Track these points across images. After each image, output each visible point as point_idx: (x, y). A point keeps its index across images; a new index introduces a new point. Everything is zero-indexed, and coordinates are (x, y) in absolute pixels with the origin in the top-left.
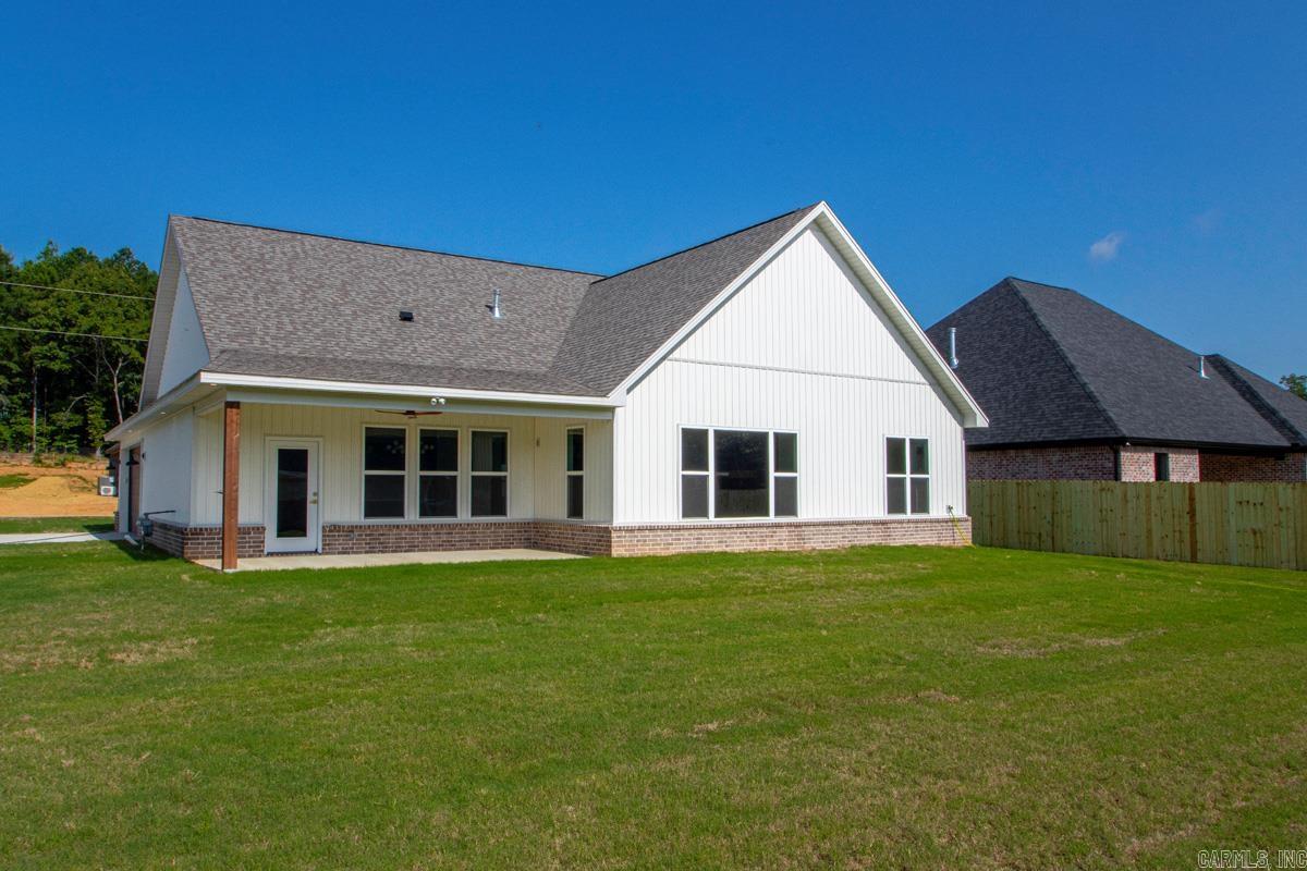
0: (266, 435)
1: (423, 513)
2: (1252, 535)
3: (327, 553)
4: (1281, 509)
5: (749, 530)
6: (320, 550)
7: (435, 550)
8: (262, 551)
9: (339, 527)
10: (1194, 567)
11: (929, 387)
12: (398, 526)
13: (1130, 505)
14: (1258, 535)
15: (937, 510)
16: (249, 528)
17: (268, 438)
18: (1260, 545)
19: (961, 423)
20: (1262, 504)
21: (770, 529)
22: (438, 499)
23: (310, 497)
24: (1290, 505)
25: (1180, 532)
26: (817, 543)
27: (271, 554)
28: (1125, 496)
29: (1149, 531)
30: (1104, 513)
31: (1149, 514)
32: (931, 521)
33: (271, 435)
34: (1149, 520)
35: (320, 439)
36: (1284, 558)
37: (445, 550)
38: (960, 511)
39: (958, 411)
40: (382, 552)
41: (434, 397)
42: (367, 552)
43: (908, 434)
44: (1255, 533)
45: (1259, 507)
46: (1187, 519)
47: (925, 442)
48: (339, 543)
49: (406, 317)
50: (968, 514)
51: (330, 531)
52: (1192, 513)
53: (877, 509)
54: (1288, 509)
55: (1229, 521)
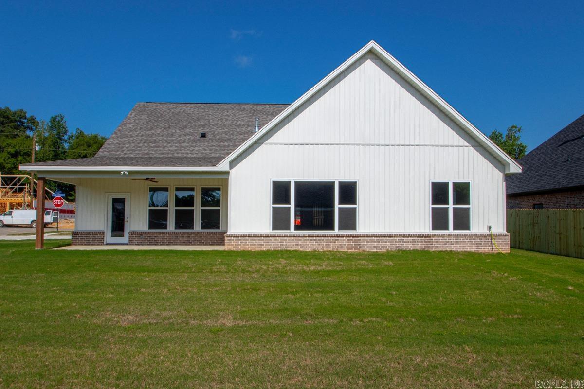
0: (106, 192)
1: (177, 227)
3: (131, 245)
6: (128, 243)
7: (181, 245)
8: (103, 243)
11: (472, 149)
17: (108, 194)
19: (502, 170)
22: (184, 220)
23: (126, 219)
26: (370, 247)
27: (107, 244)
32: (469, 236)
33: (109, 192)
35: (130, 193)
39: (500, 164)
40: (156, 245)
41: (122, 171)
42: (148, 245)
43: (451, 178)
47: (467, 185)
48: (136, 240)
49: (203, 136)
50: (507, 231)
51: (132, 235)
53: (424, 227)
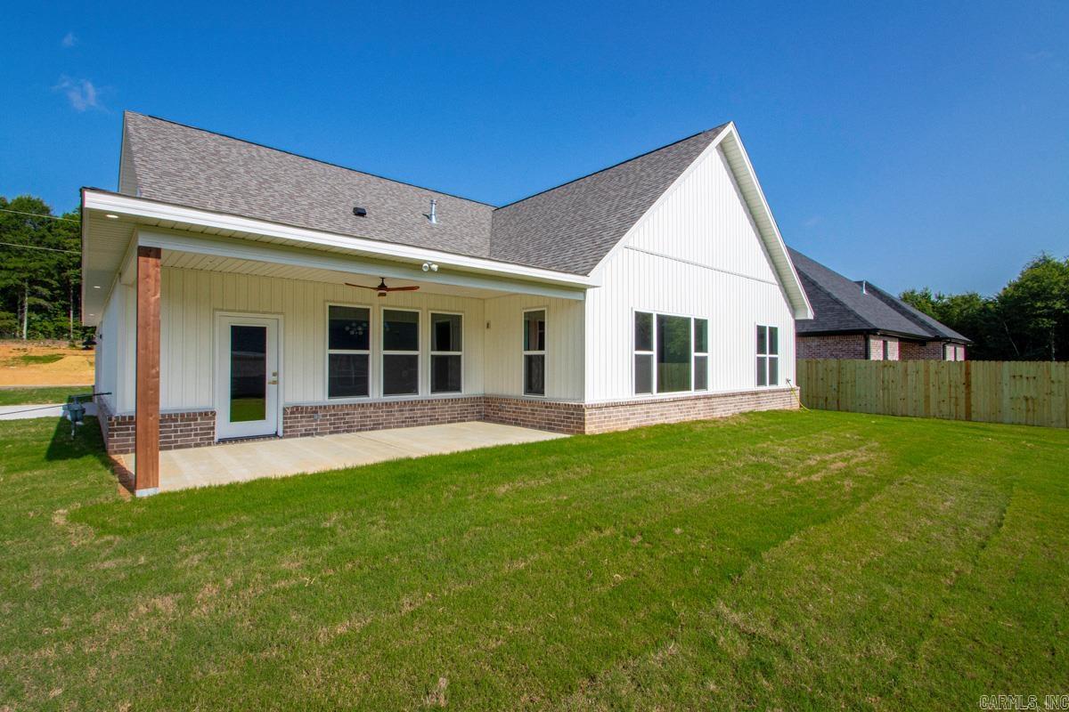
0: (215, 309)
1: (387, 391)
2: (1024, 402)
3: (290, 436)
4: (1053, 382)
5: (680, 403)
6: (280, 433)
7: (398, 427)
8: (213, 438)
9: (302, 408)
10: (970, 424)
11: (778, 288)
12: (363, 405)
13: (909, 377)
14: (1030, 401)
15: (782, 384)
16: (195, 414)
17: (218, 313)
18: (1031, 408)
19: (794, 316)
20: (1035, 378)
21: (693, 402)
22: (400, 378)
23: (269, 377)
24: (1062, 379)
25: (956, 398)
27: (223, 441)
28: (906, 371)
29: (927, 397)
30: (886, 383)
31: (928, 384)
32: (777, 391)
33: (222, 310)
34: (927, 390)
35: (280, 317)
36: (1054, 419)
37: (407, 426)
38: (793, 384)
39: (793, 308)
40: (348, 431)
42: (331, 433)
43: (768, 324)
44: (1027, 399)
45: (1031, 380)
46: (963, 388)
47: (776, 329)
48: (302, 424)
49: (360, 213)
51: (292, 413)
52: (968, 385)
53: (750, 384)
54: (1060, 382)
55: (1002, 391)
